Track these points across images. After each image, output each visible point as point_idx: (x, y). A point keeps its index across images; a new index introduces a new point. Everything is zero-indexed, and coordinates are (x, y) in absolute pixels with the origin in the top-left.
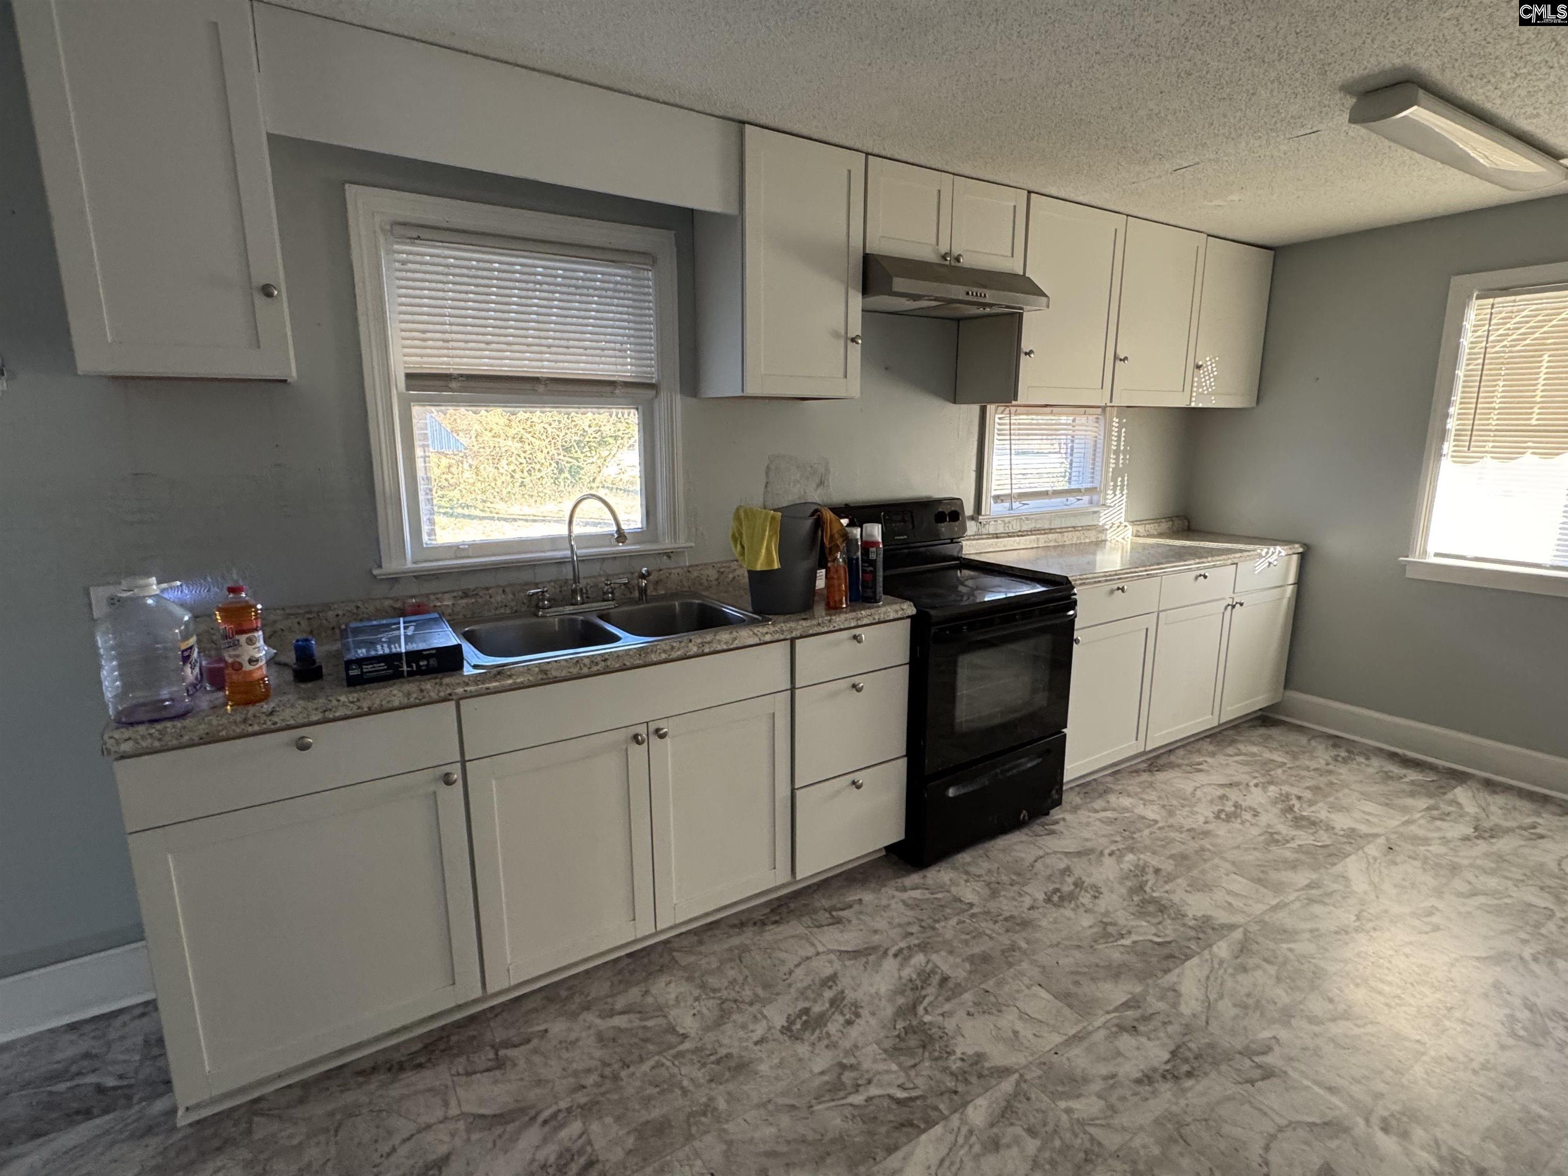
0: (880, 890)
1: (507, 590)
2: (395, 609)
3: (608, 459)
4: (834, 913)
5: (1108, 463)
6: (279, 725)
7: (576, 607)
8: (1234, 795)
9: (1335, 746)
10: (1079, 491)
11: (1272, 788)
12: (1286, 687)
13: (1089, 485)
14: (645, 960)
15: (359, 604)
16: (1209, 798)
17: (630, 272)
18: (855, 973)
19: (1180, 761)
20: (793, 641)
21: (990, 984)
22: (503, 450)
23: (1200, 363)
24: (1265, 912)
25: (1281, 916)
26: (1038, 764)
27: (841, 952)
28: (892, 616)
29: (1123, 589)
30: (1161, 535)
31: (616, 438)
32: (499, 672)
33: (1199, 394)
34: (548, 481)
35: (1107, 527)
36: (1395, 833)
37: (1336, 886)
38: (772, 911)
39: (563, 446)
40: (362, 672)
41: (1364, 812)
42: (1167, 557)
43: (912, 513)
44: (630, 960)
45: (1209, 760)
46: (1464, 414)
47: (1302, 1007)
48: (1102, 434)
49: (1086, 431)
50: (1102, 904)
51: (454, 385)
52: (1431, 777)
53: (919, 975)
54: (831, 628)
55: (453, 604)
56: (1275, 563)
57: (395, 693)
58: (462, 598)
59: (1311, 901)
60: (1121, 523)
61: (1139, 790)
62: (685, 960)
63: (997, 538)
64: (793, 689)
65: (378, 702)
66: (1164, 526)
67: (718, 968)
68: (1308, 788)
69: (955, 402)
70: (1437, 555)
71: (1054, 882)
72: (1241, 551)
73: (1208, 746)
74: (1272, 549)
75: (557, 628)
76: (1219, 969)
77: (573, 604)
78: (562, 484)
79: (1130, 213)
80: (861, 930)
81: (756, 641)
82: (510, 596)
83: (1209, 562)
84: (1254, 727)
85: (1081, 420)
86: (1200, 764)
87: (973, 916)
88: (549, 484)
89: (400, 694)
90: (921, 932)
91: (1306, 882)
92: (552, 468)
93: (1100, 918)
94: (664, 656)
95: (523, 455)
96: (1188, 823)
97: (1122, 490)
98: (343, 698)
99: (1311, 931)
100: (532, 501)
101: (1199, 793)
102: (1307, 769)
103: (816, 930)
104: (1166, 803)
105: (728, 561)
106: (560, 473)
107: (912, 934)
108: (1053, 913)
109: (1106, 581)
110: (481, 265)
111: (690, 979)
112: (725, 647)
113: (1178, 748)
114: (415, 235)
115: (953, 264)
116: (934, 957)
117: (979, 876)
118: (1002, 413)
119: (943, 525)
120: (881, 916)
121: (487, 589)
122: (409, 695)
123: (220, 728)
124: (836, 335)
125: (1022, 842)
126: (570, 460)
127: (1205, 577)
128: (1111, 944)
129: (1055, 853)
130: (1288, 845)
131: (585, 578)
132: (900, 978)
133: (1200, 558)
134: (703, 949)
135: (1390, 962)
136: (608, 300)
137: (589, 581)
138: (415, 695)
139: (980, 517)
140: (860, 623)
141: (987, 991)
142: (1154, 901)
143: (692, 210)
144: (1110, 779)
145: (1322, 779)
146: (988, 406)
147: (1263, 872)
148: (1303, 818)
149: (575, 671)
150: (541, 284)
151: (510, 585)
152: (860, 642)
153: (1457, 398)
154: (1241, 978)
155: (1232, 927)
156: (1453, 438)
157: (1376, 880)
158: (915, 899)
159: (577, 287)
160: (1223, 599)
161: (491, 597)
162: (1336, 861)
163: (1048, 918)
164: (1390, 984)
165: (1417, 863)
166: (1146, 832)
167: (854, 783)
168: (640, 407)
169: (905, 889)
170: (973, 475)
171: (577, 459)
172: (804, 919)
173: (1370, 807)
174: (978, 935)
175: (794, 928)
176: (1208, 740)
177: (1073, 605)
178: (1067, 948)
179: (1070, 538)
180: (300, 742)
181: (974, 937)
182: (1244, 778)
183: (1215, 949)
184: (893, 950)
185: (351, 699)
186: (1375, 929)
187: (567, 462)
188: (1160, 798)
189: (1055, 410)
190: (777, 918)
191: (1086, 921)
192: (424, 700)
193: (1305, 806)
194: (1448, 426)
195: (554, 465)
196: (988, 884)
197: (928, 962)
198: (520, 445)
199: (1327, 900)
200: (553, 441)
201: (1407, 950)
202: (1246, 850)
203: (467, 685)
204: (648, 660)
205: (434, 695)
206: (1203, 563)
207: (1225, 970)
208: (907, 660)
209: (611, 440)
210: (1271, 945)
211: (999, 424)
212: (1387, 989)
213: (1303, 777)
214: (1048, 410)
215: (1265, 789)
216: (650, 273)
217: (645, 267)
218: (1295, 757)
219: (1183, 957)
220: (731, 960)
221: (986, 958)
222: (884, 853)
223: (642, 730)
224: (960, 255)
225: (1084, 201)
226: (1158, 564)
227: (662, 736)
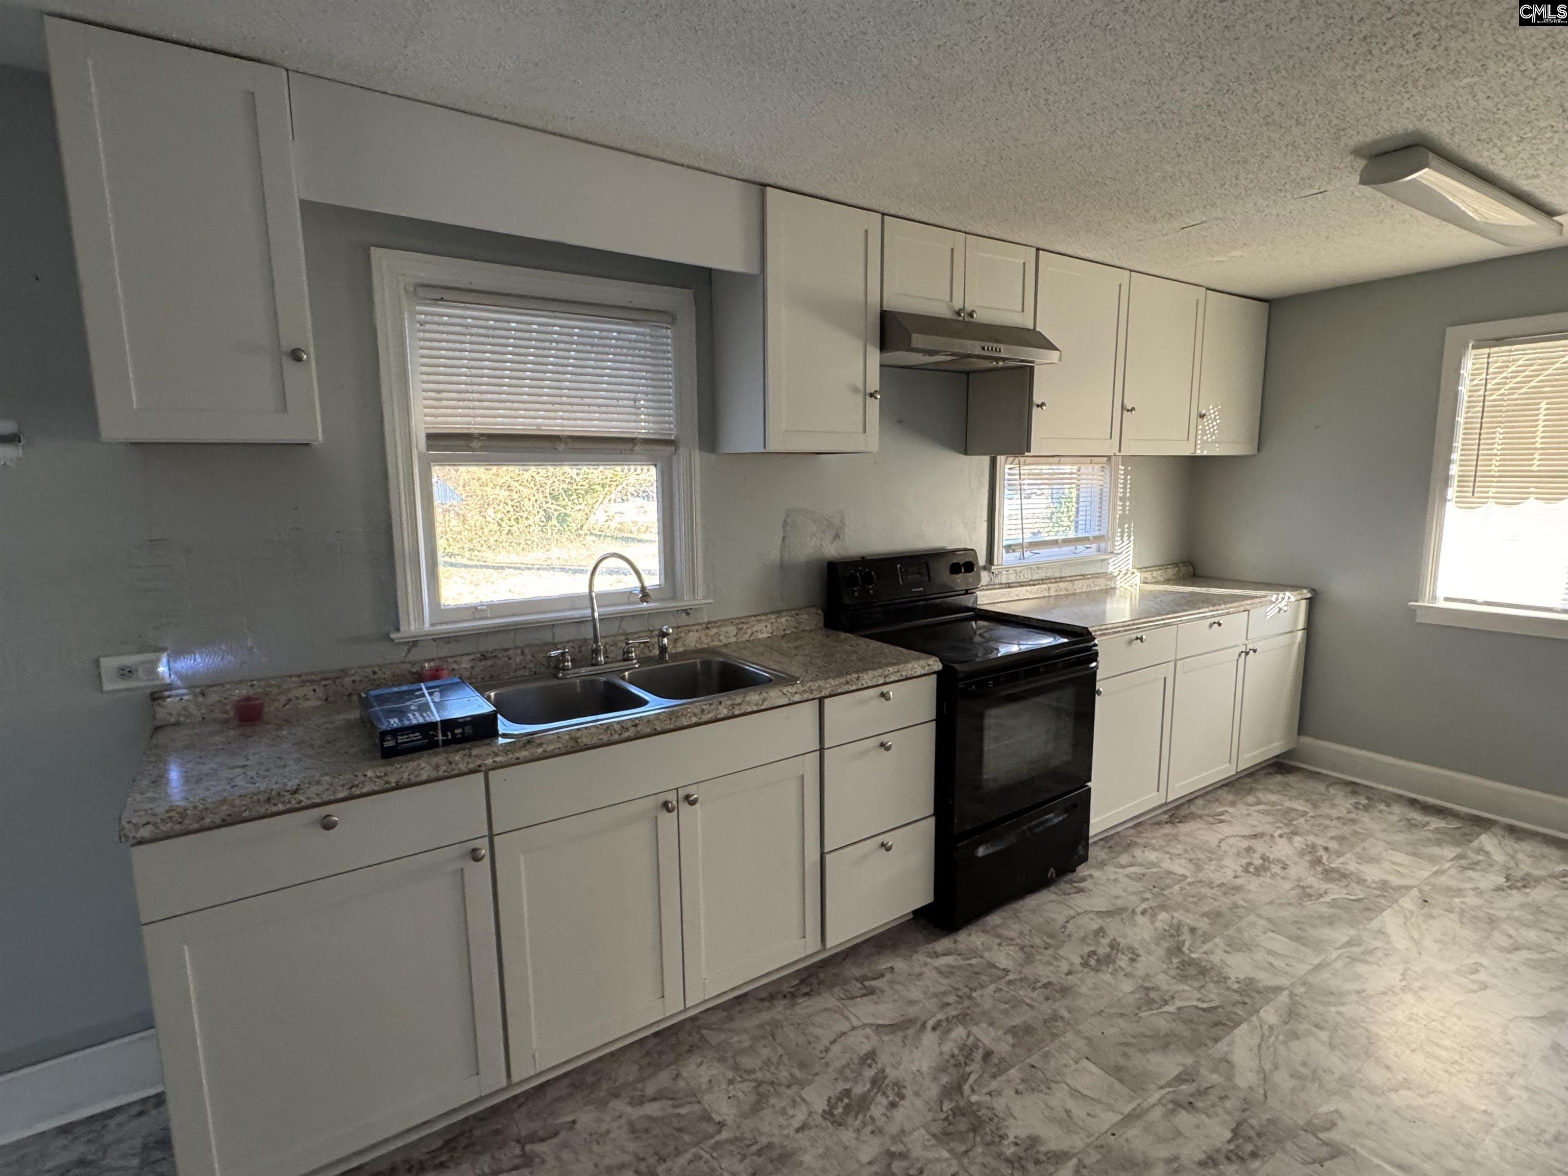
0: (911, 956)
1: (526, 651)
2: (413, 674)
3: (596, 506)
4: (866, 983)
5: (1115, 509)
6: (303, 804)
7: (598, 667)
8: (1260, 846)
9: (1354, 793)
10: (1088, 539)
11: (1297, 839)
12: (1299, 734)
13: (1097, 533)
14: (673, 1040)
15: (376, 669)
16: (1235, 850)
17: (648, 330)
18: (895, 1049)
19: (1200, 812)
20: (821, 701)
21: (1035, 1059)
22: (491, 498)
23: (1204, 412)
24: (1309, 972)
25: (1325, 975)
26: (1064, 819)
27: (879, 1026)
28: (920, 671)
29: (1141, 639)
30: (1167, 581)
31: (603, 486)
32: (529, 740)
33: (1204, 442)
34: (535, 529)
35: (1116, 574)
36: (1428, 884)
37: (1377, 943)
38: (802, 981)
39: (550, 494)
40: (397, 742)
41: (1393, 863)
42: (1180, 605)
43: (927, 565)
44: (656, 1040)
45: (1230, 810)
46: (1467, 460)
47: (1360, 1076)
48: (1108, 482)
49: (1092, 480)
50: (1141, 967)
51: (475, 444)
52: (1455, 824)
53: (961, 1050)
54: (859, 686)
55: (472, 667)
56: (1285, 609)
57: (424, 765)
58: (480, 660)
59: (1353, 959)
60: (1128, 570)
61: (1163, 843)
62: (714, 1038)
63: (1010, 587)
64: (822, 749)
65: (406, 776)
66: (1171, 572)
67: (751, 1046)
68: (1332, 838)
69: (966, 454)
70: (1447, 599)
71: (1088, 944)
72: (1252, 598)
73: (1224, 794)
74: (1281, 595)
75: (579, 690)
76: (1270, 1037)
77: (593, 665)
78: (550, 531)
79: (1132, 268)
80: (895, 1001)
81: (786, 701)
82: (529, 657)
83: (1223, 608)
84: (1270, 774)
85: (1086, 469)
86: (1222, 814)
87: (1010, 982)
88: (536, 532)
89: (429, 767)
90: (958, 1003)
91: (1345, 939)
92: (540, 516)
93: (1140, 982)
94: (694, 720)
95: (510, 503)
96: (1217, 878)
97: (1129, 536)
98: (370, 774)
99: (1358, 992)
100: (519, 549)
101: (1224, 846)
102: (1330, 818)
103: (848, 1002)
104: (1192, 856)
105: (746, 617)
106: (547, 521)
107: (950, 1004)
108: (1091, 978)
109: (1125, 631)
110: (498, 324)
111: (722, 1059)
112: (755, 709)
113: (1197, 798)
114: (440, 297)
115: (967, 319)
116: (974, 1030)
117: (1011, 939)
118: (1012, 463)
119: (958, 576)
120: (916, 985)
121: (506, 650)
122: (437, 767)
123: (244, 808)
124: (855, 390)
125: (1052, 901)
126: (558, 508)
127: (1220, 624)
128: (1155, 1012)
129: (1086, 912)
130: (1322, 900)
131: (603, 637)
132: (941, 1053)
133: (1214, 605)
134: (735, 1025)
135: (1443, 1024)
136: (623, 358)
137: (607, 640)
138: (444, 768)
139: (993, 567)
140: (888, 680)
141: (1033, 1067)
142: (1192, 963)
143: (710, 269)
144: (1132, 832)
145: (1345, 828)
146: (998, 457)
147: (1299, 929)
148: (1334, 870)
149: (605, 738)
150: (557, 342)
151: (528, 646)
152: (888, 699)
153: (1458, 444)
154: (1294, 1045)
155: (1278, 989)
156: (1456, 483)
157: (1416, 936)
158: (949, 966)
159: (592, 345)
160: (1237, 646)
161: (510, 659)
162: (1373, 916)
163: (1086, 983)
164: (1445, 1048)
165: (1454, 917)
166: (1177, 887)
167: (883, 845)
168: (659, 464)
169: (937, 955)
170: (984, 526)
171: (564, 507)
172: (835, 990)
173: (1400, 857)
174: (1016, 1003)
175: (828, 1000)
176: (1225, 788)
177: (1094, 657)
178: (1110, 1016)
179: (1080, 586)
180: (325, 821)
181: (1014, 1007)
182: (1267, 828)
183: (1262, 1013)
184: (930, 1024)
185: (379, 774)
186: (1422, 989)
187: (555, 510)
188: (1186, 851)
189: (1063, 459)
190: (808, 990)
191: (1127, 986)
192: (453, 773)
193: (1333, 857)
194: (1451, 473)
195: (542, 513)
196: (1022, 948)
197: (969, 1035)
198: (508, 493)
199: (1368, 958)
200: (541, 489)
201: (1457, 1011)
202: (1281, 905)
203: (496, 755)
204: (679, 724)
205: (463, 767)
206: (1217, 610)
207: (1277, 1037)
208: (934, 717)
209: (598, 488)
210: (1320, 1008)
211: (1010, 474)
212: (1444, 1054)
213: (1326, 827)
214: (1057, 459)
215: (1290, 840)
216: (669, 331)
217: (665, 325)
218: (1315, 806)
219: (1232, 1025)
220: (764, 1037)
221: (1028, 1029)
222: (911, 916)
223: (671, 797)
224: (973, 311)
225: (1091, 258)
226: (1174, 612)
227: (693, 803)
